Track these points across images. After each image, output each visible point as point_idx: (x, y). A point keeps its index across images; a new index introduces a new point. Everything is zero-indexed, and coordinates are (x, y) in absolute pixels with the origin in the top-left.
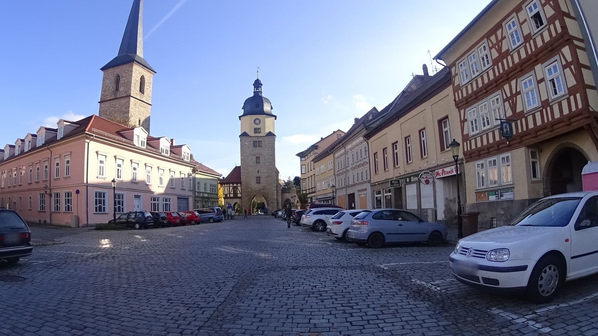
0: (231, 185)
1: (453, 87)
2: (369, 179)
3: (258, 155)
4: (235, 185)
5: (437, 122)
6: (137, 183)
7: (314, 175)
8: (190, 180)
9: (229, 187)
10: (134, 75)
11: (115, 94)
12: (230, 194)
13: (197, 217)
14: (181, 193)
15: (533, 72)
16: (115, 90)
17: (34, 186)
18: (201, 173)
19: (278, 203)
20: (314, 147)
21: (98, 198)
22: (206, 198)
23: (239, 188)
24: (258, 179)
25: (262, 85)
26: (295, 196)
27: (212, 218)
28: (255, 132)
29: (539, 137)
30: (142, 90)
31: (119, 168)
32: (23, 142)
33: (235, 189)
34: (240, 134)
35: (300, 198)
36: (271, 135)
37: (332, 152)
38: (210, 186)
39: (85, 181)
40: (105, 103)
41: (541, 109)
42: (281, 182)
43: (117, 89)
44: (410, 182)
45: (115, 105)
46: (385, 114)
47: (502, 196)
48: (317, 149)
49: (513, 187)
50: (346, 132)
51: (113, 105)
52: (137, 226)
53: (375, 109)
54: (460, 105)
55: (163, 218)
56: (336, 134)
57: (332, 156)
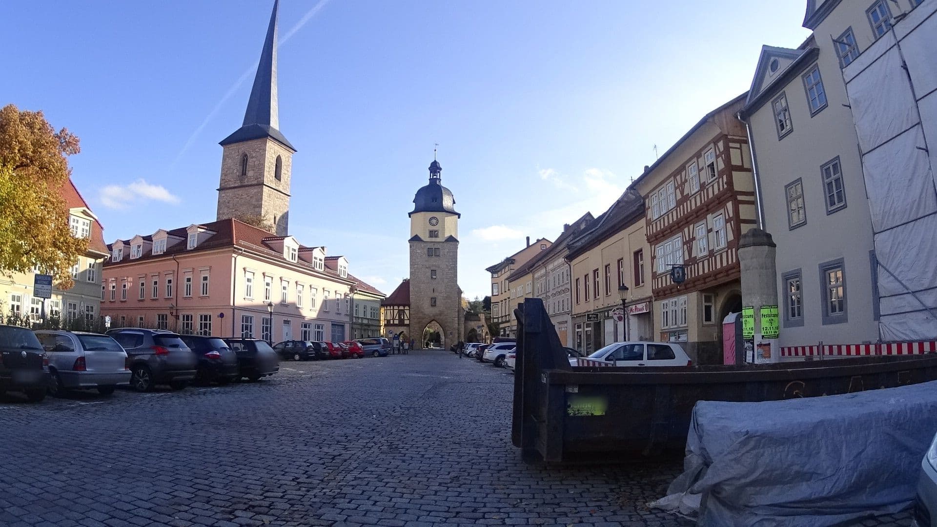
0: (396, 307)
1: (646, 218)
2: (570, 309)
3: (434, 268)
4: (401, 308)
5: (632, 254)
6: (287, 306)
7: (509, 298)
8: (347, 301)
9: (393, 309)
10: (267, 155)
11: (241, 181)
12: (394, 319)
13: (360, 349)
14: (336, 318)
15: (705, 220)
16: (241, 174)
17: (147, 304)
18: (360, 293)
19: (459, 334)
20: (510, 261)
21: (244, 323)
22: (366, 325)
23: (407, 312)
24: (433, 300)
25: (441, 169)
26: (483, 326)
27: (377, 351)
28: (431, 236)
29: (708, 284)
30: (278, 176)
31: (268, 287)
32: (127, 246)
33: (401, 312)
34: (410, 238)
35: (490, 327)
36: (452, 240)
37: (531, 271)
38: (371, 309)
39: (232, 304)
40: (227, 191)
41: (708, 257)
42: (464, 305)
43: (244, 173)
44: (608, 317)
45: (242, 195)
46: (594, 229)
47: (679, 337)
48: (513, 263)
49: (687, 330)
50: (553, 241)
51: (239, 195)
52: (297, 357)
53: (589, 214)
54: (651, 240)
55: (324, 349)
56: (540, 243)
57: (530, 275)
